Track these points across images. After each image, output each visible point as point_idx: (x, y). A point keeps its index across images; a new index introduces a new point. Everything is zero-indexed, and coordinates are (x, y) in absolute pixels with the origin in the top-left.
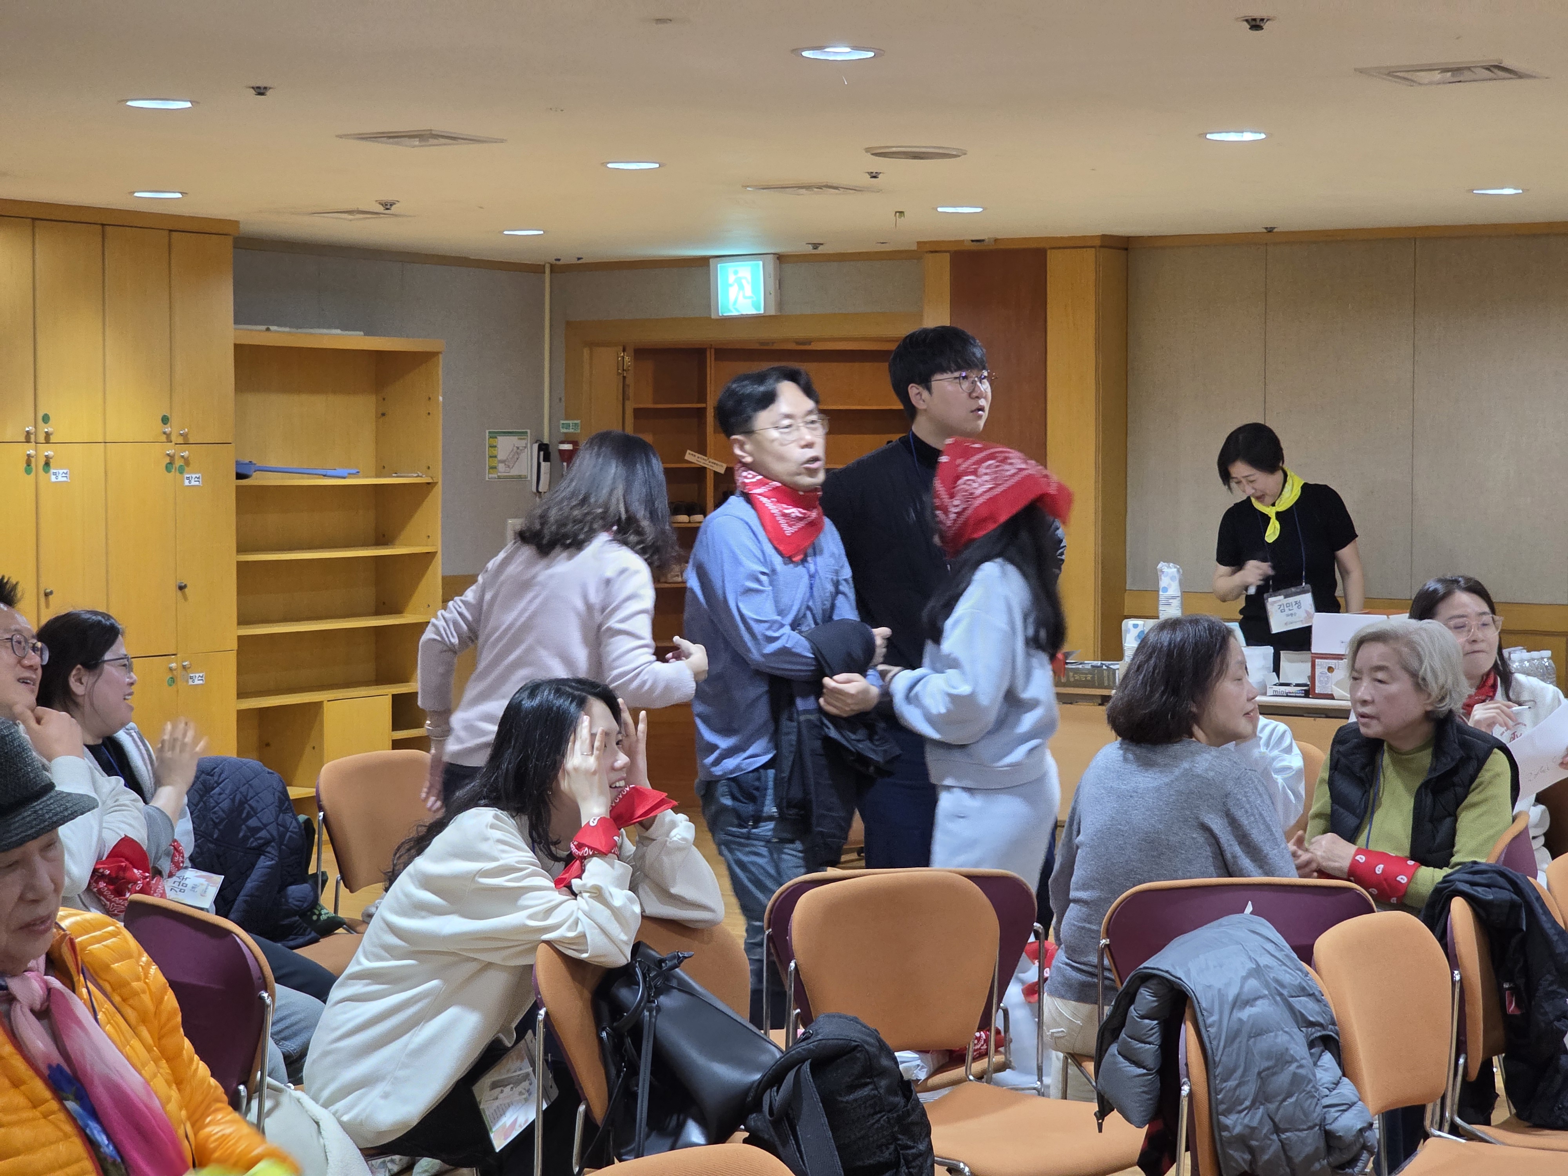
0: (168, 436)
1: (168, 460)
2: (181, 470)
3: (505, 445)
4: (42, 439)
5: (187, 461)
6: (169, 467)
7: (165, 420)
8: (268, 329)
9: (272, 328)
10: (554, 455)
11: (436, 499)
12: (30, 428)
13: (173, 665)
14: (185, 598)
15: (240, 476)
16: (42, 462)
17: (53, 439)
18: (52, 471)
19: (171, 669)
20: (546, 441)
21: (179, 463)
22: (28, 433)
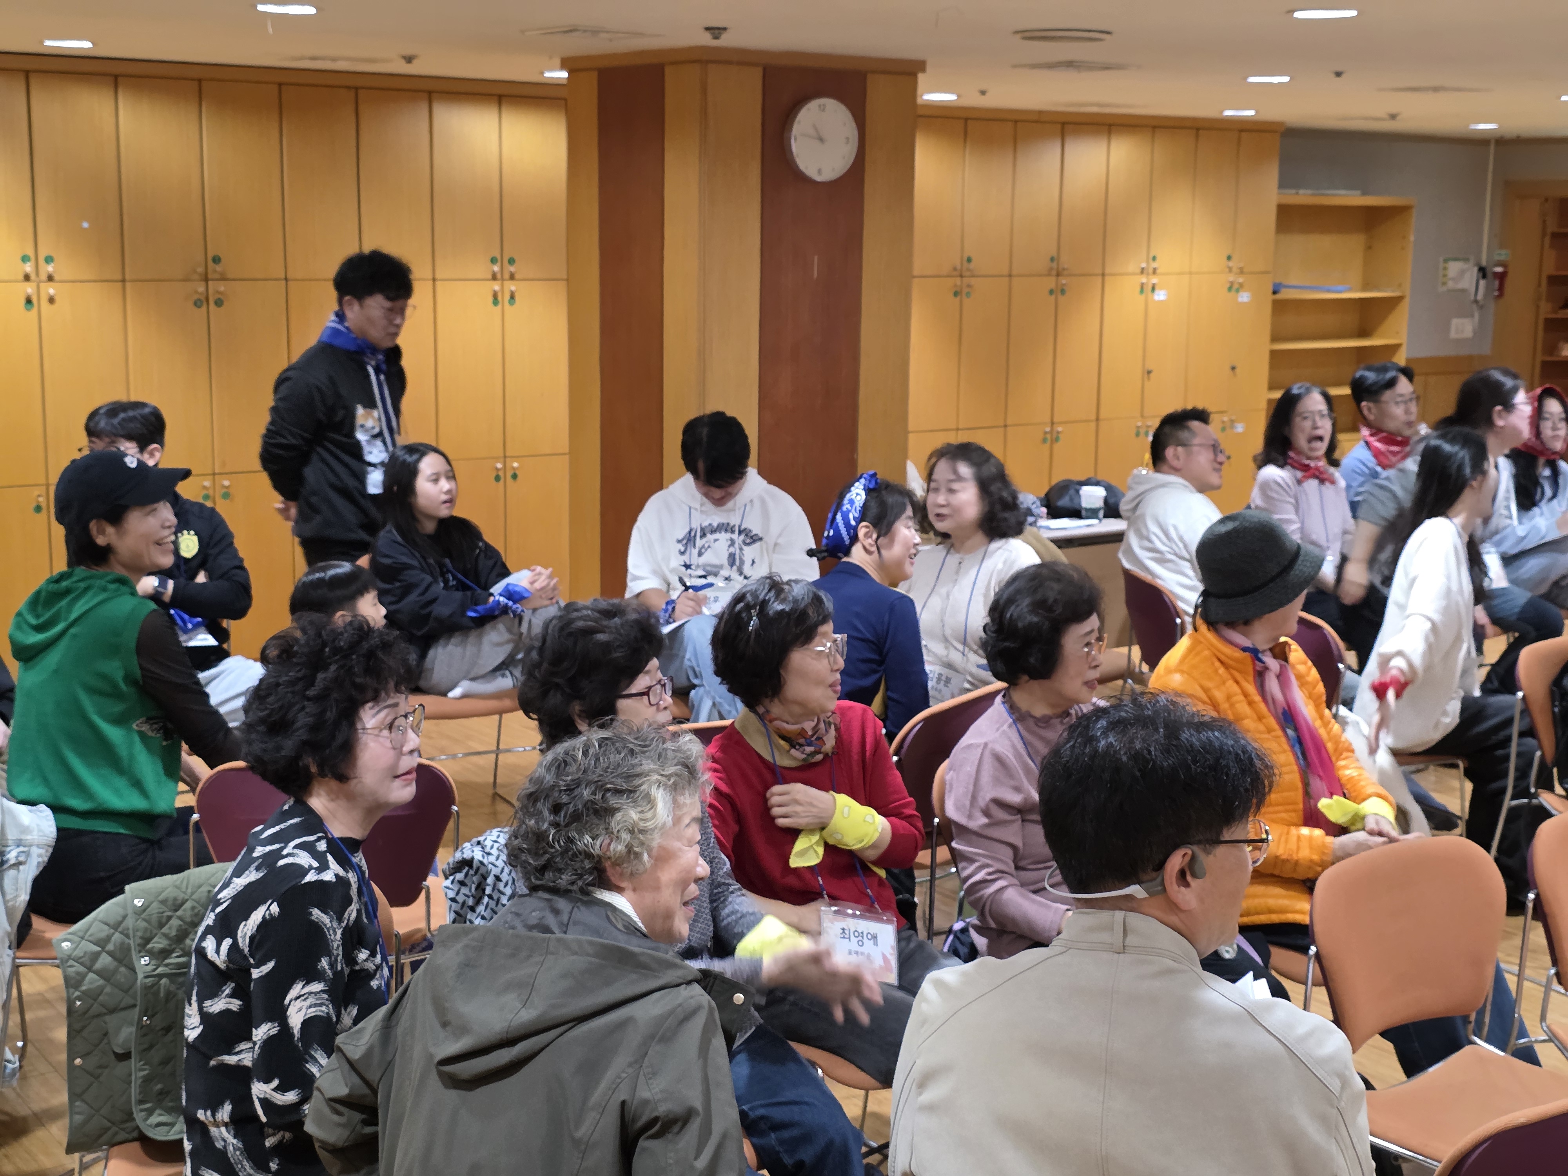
0: (1230, 270)
1: (1228, 285)
2: (1237, 291)
3: (1454, 267)
4: (1151, 271)
5: (1241, 286)
6: (1230, 289)
7: (1229, 258)
8: (1297, 193)
9: (1301, 191)
10: (1489, 275)
11: (1405, 307)
12: (1144, 265)
13: (1225, 419)
14: (1235, 375)
15: (1275, 292)
16: (1150, 287)
17: (1158, 271)
18: (1157, 292)
19: (1223, 422)
20: (1484, 263)
21: (1236, 286)
22: (1143, 269)
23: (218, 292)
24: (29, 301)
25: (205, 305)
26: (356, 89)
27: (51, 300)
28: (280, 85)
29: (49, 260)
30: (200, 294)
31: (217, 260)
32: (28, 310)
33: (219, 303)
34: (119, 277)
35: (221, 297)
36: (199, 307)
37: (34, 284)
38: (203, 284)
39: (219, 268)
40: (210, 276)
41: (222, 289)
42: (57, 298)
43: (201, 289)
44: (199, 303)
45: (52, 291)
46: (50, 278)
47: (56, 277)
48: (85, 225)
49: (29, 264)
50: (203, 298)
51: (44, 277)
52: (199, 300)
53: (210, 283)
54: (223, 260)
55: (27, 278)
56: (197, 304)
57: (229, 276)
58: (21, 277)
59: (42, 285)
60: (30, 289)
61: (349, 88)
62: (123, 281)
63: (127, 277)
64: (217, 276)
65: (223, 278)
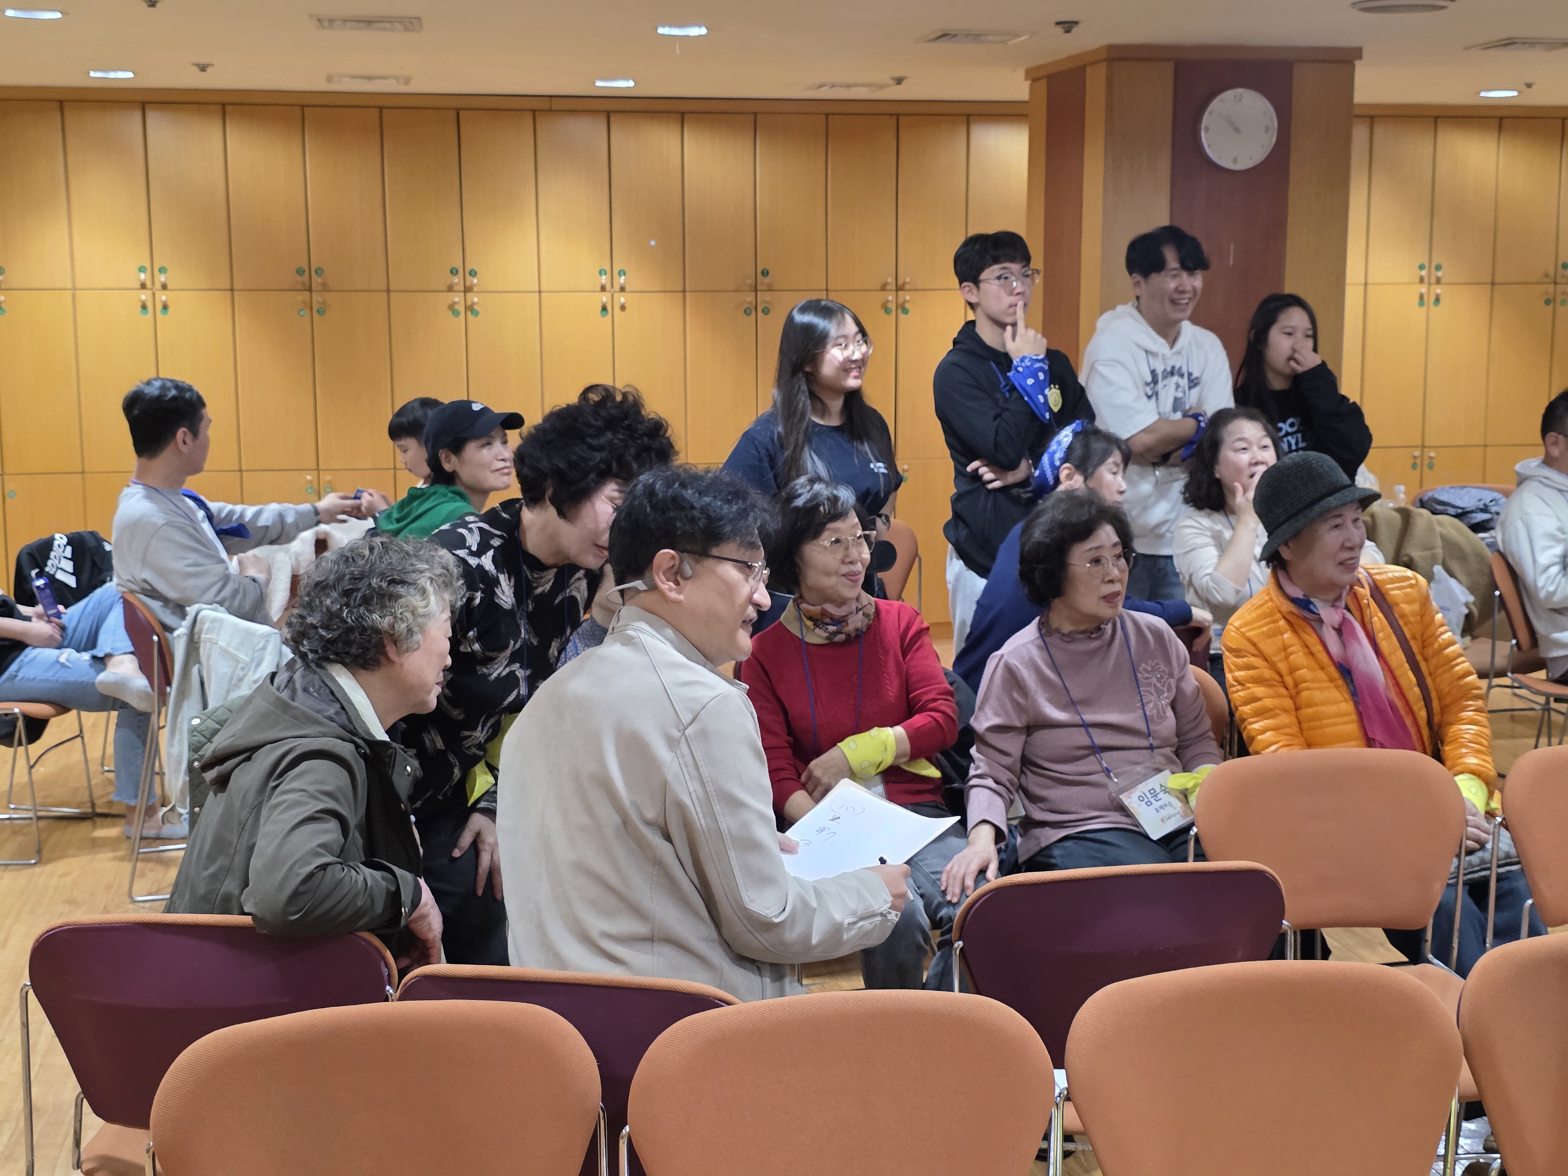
23: (765, 302)
24: (604, 308)
25: (754, 312)
26: (898, 115)
27: (623, 308)
28: (827, 115)
29: (622, 272)
30: (750, 303)
31: (765, 273)
32: (603, 316)
33: (766, 311)
34: (680, 288)
35: (767, 306)
36: (748, 315)
37: (609, 294)
38: (753, 294)
39: (767, 280)
40: (758, 288)
41: (768, 299)
42: (627, 305)
43: (750, 298)
44: (748, 311)
45: (622, 300)
46: (622, 289)
47: (628, 288)
48: (653, 243)
49: (604, 277)
50: (752, 307)
51: (617, 287)
52: (748, 308)
53: (759, 293)
54: (770, 273)
55: (603, 289)
56: (747, 312)
57: (775, 287)
58: (599, 288)
59: (615, 295)
60: (605, 298)
61: (891, 115)
62: (684, 291)
63: (687, 289)
64: (765, 288)
65: (770, 289)
